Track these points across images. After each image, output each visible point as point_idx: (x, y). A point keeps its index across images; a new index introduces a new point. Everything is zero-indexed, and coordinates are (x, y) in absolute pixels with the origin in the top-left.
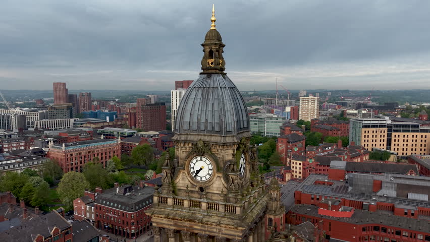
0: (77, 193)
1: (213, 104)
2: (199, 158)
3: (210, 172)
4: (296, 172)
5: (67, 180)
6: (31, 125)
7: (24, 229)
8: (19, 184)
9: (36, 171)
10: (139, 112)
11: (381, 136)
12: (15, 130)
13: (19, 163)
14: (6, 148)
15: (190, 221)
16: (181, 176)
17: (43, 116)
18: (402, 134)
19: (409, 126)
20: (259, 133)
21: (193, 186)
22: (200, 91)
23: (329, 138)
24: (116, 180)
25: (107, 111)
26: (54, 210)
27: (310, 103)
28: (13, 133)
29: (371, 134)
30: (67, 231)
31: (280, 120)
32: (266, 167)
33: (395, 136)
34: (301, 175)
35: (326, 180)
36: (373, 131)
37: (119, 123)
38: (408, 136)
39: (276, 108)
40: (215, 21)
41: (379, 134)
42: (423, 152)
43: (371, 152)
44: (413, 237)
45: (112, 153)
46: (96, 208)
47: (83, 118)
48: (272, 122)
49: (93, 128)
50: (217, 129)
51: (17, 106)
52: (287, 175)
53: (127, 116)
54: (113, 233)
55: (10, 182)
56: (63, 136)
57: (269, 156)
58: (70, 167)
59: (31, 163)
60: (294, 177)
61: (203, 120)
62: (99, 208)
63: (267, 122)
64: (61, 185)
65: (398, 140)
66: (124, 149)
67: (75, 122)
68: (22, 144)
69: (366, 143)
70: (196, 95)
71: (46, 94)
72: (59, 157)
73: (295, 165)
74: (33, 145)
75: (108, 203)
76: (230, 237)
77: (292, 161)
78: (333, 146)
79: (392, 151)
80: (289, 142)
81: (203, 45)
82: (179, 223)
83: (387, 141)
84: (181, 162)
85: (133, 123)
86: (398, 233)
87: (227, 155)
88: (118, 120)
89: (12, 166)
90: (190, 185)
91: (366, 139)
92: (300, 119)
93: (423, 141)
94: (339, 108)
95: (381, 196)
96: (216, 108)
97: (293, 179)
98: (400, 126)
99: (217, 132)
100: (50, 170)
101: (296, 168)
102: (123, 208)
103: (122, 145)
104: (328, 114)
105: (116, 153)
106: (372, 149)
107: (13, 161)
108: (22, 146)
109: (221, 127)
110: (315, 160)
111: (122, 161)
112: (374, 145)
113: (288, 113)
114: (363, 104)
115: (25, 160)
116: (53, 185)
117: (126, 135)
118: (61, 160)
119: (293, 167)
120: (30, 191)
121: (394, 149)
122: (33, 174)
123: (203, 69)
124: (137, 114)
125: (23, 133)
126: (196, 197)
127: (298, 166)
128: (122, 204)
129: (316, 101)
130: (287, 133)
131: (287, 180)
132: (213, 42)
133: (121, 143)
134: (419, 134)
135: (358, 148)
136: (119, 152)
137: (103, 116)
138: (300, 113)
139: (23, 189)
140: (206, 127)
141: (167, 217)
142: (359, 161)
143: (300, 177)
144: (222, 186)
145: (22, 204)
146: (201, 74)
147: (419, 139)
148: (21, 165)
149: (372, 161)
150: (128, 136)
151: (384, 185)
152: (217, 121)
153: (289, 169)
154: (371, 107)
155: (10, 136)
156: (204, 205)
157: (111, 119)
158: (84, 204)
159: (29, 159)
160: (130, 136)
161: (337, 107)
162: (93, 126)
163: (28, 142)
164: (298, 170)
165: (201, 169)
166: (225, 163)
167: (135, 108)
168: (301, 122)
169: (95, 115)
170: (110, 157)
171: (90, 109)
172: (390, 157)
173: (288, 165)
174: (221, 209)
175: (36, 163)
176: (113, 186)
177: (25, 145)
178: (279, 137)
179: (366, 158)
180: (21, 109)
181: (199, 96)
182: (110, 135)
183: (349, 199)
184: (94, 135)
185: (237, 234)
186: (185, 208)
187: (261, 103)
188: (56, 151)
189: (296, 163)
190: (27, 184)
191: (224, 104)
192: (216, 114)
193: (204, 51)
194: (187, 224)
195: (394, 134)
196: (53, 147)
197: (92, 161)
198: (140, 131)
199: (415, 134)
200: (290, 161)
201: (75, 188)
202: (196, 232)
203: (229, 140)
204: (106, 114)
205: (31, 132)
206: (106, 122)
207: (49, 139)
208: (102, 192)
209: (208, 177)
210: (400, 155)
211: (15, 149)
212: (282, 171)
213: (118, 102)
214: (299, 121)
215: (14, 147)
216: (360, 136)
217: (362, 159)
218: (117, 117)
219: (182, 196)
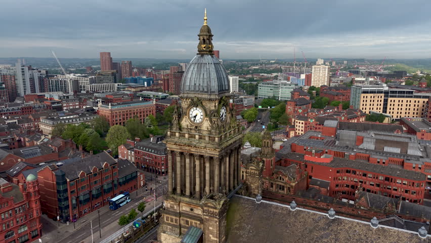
0: (121, 141)
1: (204, 74)
2: (195, 108)
3: (202, 117)
4: (299, 130)
5: (113, 131)
6: (83, 89)
7: (84, 162)
8: (77, 133)
9: (89, 125)
10: (171, 79)
11: (378, 100)
12: (71, 93)
13: (76, 118)
14: (65, 106)
15: (189, 146)
16: (184, 119)
17: (92, 81)
18: (397, 99)
19: (404, 92)
20: (274, 97)
21: (191, 125)
22: (196, 65)
23: (333, 103)
24: (151, 132)
25: (145, 77)
26: (104, 151)
27: (321, 71)
28: (69, 94)
29: (369, 99)
30: (114, 166)
31: (293, 86)
32: (275, 126)
33: (391, 101)
34: (303, 132)
35: (320, 136)
36: (371, 97)
37: (155, 88)
38: (402, 101)
39: (293, 75)
40: (206, 20)
41: (376, 99)
42: (415, 115)
43: (368, 115)
44: (376, 178)
45: (148, 112)
46: (135, 152)
47: (125, 83)
48: (286, 88)
49: (133, 92)
50: (205, 90)
51: (71, 72)
52: (291, 132)
53: (162, 82)
54: (148, 171)
55: (71, 132)
56: (109, 98)
57: (279, 116)
58: (115, 122)
59: (85, 119)
60: (297, 134)
61: (197, 84)
62: (137, 152)
63: (281, 88)
64: (108, 135)
65: (394, 105)
66: (159, 109)
67: (119, 86)
68: (77, 104)
69: (364, 107)
70: (194, 68)
71: (94, 62)
72: (107, 114)
73: (298, 124)
74: (86, 105)
75: (144, 149)
76: (212, 156)
77: (296, 121)
78: (334, 109)
79: (388, 114)
80: (296, 105)
81: (198, 35)
82: (183, 147)
83: (384, 105)
84: (184, 111)
85: (166, 88)
86: (365, 175)
87: (212, 106)
88: (154, 85)
89: (71, 121)
90: (189, 125)
91: (365, 103)
92: (312, 85)
93: (416, 106)
94: (350, 75)
95: (361, 149)
96: (205, 77)
97: (296, 136)
98: (396, 92)
99: (206, 92)
100: (99, 124)
101: (299, 126)
102: (156, 152)
103: (157, 106)
104: (339, 82)
105: (152, 112)
106: (370, 112)
107: (72, 117)
108: (77, 105)
109: (208, 89)
110: (315, 120)
111: (157, 118)
112: (371, 109)
113: (303, 80)
114: (373, 72)
115: (80, 116)
116: (102, 136)
117: (160, 98)
118: (108, 116)
119: (297, 126)
120: (86, 139)
121: (390, 112)
122: (88, 127)
123: (199, 51)
124: (170, 80)
125: (78, 95)
126: (193, 132)
127: (301, 125)
128: (155, 149)
129: (327, 70)
130: (296, 97)
131: (291, 136)
132: (205, 33)
133: (156, 104)
134: (413, 100)
135: (356, 111)
136: (154, 111)
137: (142, 81)
138: (312, 80)
139: (80, 138)
140: (199, 89)
141: (175, 144)
142: (356, 121)
143: (302, 134)
144: (208, 126)
145: (81, 149)
146: (197, 54)
147: (412, 104)
148: (78, 120)
149: (367, 122)
150: (162, 99)
151: (365, 140)
152: (206, 85)
153: (293, 128)
154: (380, 75)
155: (68, 97)
156: (197, 137)
157: (149, 84)
158: (126, 150)
159: (83, 115)
160: (164, 98)
161: (348, 75)
162: (133, 90)
163: (82, 102)
164: (301, 129)
165: (196, 115)
166: (210, 111)
167: (168, 75)
168: (313, 88)
169: (135, 81)
170: (147, 115)
171: (131, 75)
172: (385, 119)
173: (293, 124)
174: (207, 139)
175: (88, 118)
176: (148, 137)
177: (80, 105)
178: (289, 101)
179: (362, 120)
180: (74, 75)
181: (196, 69)
182: (147, 98)
183: (334, 150)
184: (134, 97)
185: (216, 153)
186: (186, 139)
187: (280, 71)
188: (105, 110)
189: (299, 123)
190: (83, 134)
191: (210, 74)
192: (205, 81)
193: (199, 39)
194: (187, 148)
195: (390, 99)
196: (101, 106)
197: (132, 118)
198: (172, 95)
199: (409, 99)
200: (295, 121)
201: (119, 137)
202: (192, 153)
203: (213, 97)
204: (144, 80)
205: (83, 94)
206: (144, 87)
207: (98, 99)
208: (140, 141)
209: (200, 120)
210: (395, 117)
211: (71, 107)
212: (288, 129)
213: (154, 70)
214: (311, 87)
215: (71, 106)
216: (359, 101)
217: (358, 120)
218: (153, 82)
219: (184, 131)
